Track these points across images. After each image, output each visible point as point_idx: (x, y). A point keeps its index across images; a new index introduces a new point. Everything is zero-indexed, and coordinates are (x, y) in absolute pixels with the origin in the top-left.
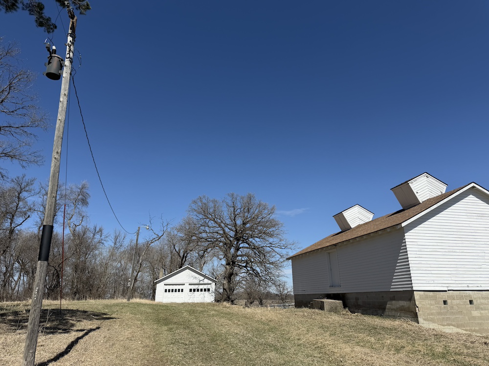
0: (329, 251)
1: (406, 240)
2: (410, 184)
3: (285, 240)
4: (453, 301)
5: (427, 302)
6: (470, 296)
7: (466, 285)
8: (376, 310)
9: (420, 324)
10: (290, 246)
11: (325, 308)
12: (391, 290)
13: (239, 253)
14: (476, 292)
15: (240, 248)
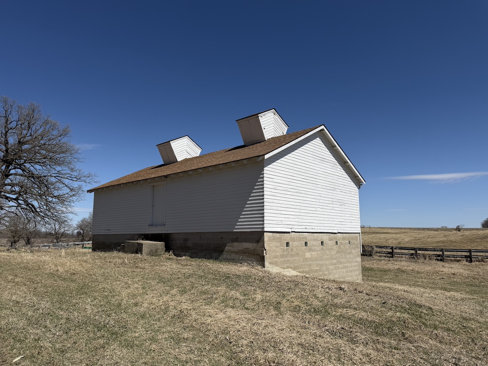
0: (154, 184)
1: (265, 175)
2: (259, 117)
3: (78, 171)
4: (294, 243)
5: (274, 244)
6: (306, 238)
7: (304, 227)
8: (210, 253)
9: (265, 269)
10: (85, 178)
11: (143, 252)
12: (234, 231)
13: (8, 181)
14: (310, 234)
15: (11, 174)
